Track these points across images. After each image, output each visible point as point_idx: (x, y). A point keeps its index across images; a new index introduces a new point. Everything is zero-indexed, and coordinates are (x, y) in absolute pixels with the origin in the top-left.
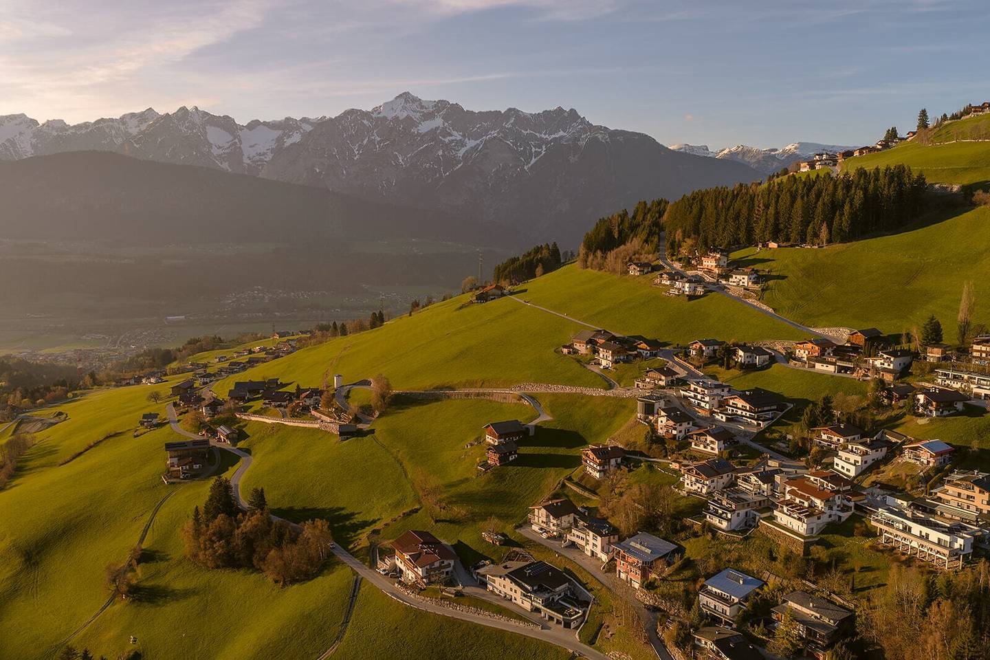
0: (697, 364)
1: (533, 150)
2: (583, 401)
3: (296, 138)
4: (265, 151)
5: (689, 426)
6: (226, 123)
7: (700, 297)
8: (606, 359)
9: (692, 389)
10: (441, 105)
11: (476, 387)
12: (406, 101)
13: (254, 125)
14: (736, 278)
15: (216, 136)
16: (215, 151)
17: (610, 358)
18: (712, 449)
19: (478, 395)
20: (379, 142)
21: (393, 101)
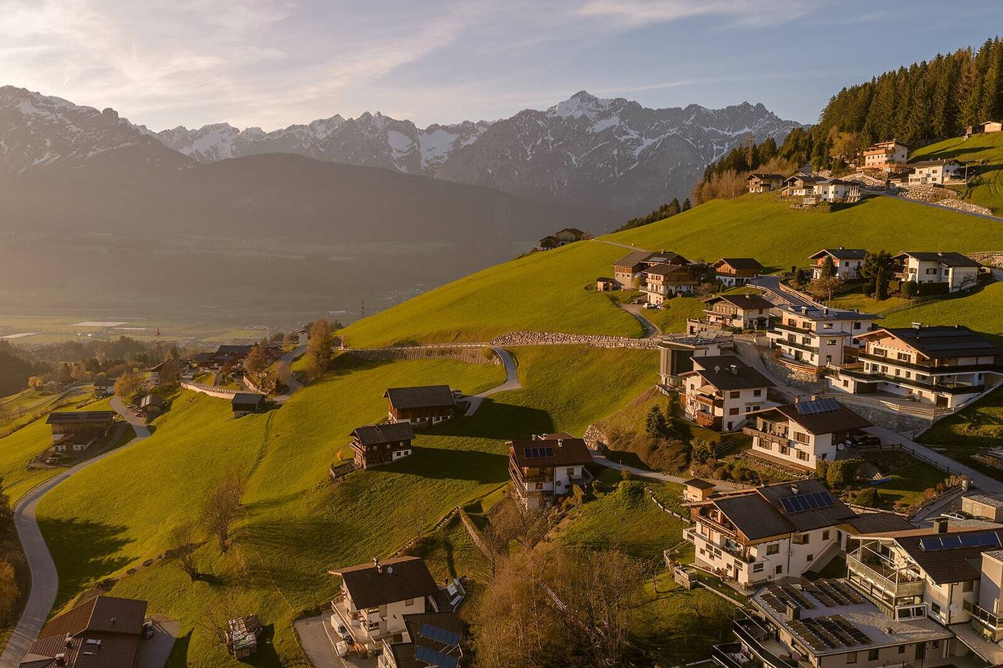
0: (821, 293)
1: (715, 147)
2: (587, 358)
3: (472, 140)
4: (442, 155)
5: (757, 399)
6: (407, 128)
7: (850, 205)
8: (657, 292)
9: (785, 322)
10: (618, 103)
11: (447, 342)
12: (582, 100)
13: (433, 129)
14: (921, 172)
15: (397, 141)
16: (395, 155)
17: (662, 289)
18: (802, 455)
19: (443, 352)
20: (553, 143)
21: (568, 101)
